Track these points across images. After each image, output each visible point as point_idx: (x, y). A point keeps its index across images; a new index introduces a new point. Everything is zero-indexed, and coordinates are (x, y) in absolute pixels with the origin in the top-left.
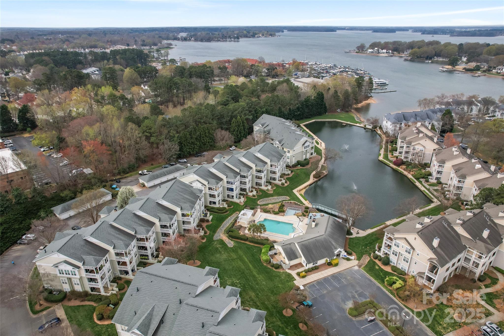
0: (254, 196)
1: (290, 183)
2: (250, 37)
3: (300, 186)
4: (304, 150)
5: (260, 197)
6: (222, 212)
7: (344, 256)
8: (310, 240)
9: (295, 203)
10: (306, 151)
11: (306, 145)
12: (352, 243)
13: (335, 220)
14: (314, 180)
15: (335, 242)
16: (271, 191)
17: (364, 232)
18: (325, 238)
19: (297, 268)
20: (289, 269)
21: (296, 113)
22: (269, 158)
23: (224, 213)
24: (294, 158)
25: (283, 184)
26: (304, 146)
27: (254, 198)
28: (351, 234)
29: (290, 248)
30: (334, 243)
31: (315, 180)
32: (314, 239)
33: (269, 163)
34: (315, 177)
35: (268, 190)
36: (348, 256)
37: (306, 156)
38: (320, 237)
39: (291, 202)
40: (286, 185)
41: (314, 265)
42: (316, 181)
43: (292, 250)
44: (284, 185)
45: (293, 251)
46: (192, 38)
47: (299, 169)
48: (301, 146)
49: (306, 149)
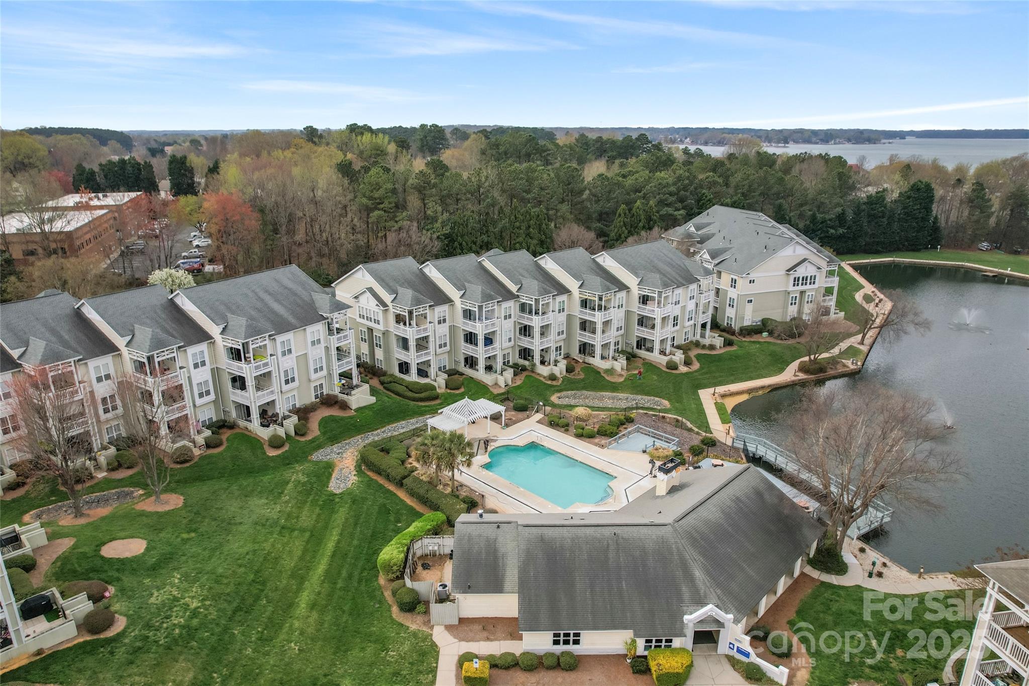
0: (553, 377)
1: (701, 368)
2: (816, 143)
3: (733, 382)
4: (791, 288)
5: (569, 384)
6: (417, 395)
7: (739, 651)
8: (589, 531)
9: (677, 421)
10: (802, 293)
11: (801, 272)
12: (820, 608)
13: (772, 487)
14: (795, 375)
15: (708, 573)
16: (621, 375)
17: (915, 577)
18: (663, 542)
19: (485, 634)
20: (449, 628)
21: (832, 231)
22: (636, 274)
23: (422, 400)
24: (749, 308)
25: (672, 366)
26: (793, 275)
27: (549, 382)
28: (841, 568)
29: (488, 540)
30: (698, 574)
31: (802, 376)
32: (607, 532)
33: (636, 291)
34: (803, 369)
35: (611, 371)
36: (754, 659)
37: (800, 312)
38: (644, 530)
39: (664, 417)
40: (683, 369)
41: (561, 648)
42: (803, 384)
43: (496, 551)
44: (676, 368)
45: (496, 558)
46: (686, 138)
47: (759, 342)
48: (784, 272)
49: (800, 288)
